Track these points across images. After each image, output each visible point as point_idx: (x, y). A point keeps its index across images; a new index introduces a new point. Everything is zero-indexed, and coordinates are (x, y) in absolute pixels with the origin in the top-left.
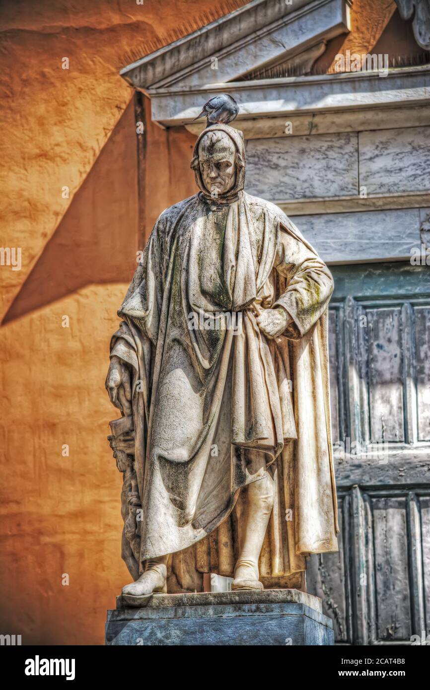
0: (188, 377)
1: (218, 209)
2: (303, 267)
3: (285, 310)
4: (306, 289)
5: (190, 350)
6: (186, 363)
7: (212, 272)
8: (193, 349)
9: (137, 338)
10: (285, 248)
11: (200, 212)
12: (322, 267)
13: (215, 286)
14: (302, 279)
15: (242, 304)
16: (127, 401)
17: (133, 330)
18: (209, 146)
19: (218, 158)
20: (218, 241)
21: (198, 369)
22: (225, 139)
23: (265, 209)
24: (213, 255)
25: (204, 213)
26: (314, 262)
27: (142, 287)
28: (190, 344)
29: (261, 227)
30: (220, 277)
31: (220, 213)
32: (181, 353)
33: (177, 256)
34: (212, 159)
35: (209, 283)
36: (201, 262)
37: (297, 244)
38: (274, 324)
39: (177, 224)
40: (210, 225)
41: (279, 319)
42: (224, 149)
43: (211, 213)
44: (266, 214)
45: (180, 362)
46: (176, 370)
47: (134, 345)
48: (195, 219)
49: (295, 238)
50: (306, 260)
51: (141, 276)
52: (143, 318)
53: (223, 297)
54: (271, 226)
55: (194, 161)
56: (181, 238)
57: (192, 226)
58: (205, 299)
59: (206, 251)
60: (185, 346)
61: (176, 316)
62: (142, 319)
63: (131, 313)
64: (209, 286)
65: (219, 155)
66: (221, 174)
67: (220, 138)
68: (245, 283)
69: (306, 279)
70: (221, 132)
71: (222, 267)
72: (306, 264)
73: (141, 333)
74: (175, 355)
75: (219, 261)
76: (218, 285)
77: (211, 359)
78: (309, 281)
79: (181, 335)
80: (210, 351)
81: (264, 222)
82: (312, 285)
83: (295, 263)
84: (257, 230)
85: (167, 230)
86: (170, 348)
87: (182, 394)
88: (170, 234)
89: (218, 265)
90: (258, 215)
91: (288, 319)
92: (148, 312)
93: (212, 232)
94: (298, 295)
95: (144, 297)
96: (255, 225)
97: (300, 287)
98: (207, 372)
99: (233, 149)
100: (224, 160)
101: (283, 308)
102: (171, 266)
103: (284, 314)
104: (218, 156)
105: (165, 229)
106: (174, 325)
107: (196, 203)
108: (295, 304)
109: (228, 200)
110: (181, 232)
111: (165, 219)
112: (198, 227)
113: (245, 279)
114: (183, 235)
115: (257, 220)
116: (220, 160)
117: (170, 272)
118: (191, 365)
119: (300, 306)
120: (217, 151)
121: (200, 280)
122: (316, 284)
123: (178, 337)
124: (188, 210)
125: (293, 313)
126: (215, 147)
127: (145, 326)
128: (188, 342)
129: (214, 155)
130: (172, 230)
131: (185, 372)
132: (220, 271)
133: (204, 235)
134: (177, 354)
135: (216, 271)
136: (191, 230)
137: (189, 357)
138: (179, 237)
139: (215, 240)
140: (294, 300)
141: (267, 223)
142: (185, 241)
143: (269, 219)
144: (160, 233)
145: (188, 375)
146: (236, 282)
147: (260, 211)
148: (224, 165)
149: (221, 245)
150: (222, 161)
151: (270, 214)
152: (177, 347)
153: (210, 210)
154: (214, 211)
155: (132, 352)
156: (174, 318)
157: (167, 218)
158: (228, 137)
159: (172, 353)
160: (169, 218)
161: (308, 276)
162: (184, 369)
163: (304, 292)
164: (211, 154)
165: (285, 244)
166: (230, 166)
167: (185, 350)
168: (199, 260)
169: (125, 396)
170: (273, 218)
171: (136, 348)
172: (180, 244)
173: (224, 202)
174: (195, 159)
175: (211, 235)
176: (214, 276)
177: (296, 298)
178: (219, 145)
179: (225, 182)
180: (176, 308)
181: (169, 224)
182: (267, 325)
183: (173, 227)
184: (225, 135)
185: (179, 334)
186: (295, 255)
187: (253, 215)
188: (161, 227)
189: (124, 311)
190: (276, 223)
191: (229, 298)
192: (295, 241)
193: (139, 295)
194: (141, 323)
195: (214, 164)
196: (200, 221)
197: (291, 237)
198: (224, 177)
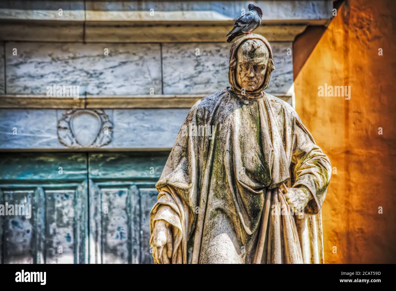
0: (232, 241)
1: (249, 103)
2: (311, 154)
3: (308, 189)
4: (319, 173)
5: (235, 219)
6: (230, 229)
7: (253, 154)
8: (238, 217)
9: (180, 205)
10: (298, 139)
11: (235, 104)
12: (325, 156)
13: (257, 167)
14: (313, 165)
15: (279, 182)
16: (168, 258)
17: (177, 200)
18: (251, 51)
19: (258, 61)
20: (255, 129)
21: (241, 234)
22: (262, 46)
23: (283, 106)
24: (253, 141)
25: (239, 106)
26: (318, 151)
27: (184, 163)
28: (235, 213)
29: (282, 120)
30: (260, 159)
31: (252, 107)
32: (225, 220)
33: (218, 139)
34: (253, 62)
35: (251, 164)
36: (242, 145)
37: (305, 136)
38: (300, 200)
39: (215, 114)
40: (246, 116)
41: (303, 197)
42: (262, 55)
43: (244, 106)
44: (285, 109)
45: (224, 228)
46: (223, 234)
47: (178, 211)
48: (232, 110)
49: (304, 131)
50: (313, 150)
51: (181, 155)
52: (187, 189)
53: (264, 176)
54: (290, 120)
55: (233, 62)
56: (221, 125)
57: (231, 116)
58: (247, 177)
59: (246, 137)
60: (229, 215)
61: (218, 189)
62: (185, 190)
63: (177, 185)
64: (252, 166)
65: (259, 59)
66: (257, 74)
67: (259, 45)
68: (280, 165)
69: (317, 165)
70: (260, 40)
71: (262, 151)
72: (313, 153)
73: (184, 201)
74: (220, 222)
75: (258, 146)
76: (260, 166)
77: (252, 227)
78: (320, 167)
79: (225, 205)
80: (250, 220)
81: (284, 116)
82: (323, 170)
83: (306, 151)
84: (279, 122)
85: (206, 117)
86: (213, 216)
87: (229, 255)
88: (210, 121)
89: (258, 149)
90: (279, 110)
91: (310, 197)
92: (191, 185)
93: (248, 121)
94: (315, 178)
95: (187, 172)
96: (278, 118)
97: (315, 171)
98: (249, 237)
99: (268, 55)
100: (262, 63)
101: (306, 187)
102: (212, 147)
103: (308, 192)
104: (257, 60)
105: (203, 116)
106: (217, 197)
107: (227, 97)
108: (314, 185)
109: (255, 96)
110: (220, 120)
111: (203, 109)
112: (237, 117)
113: (280, 162)
114: (222, 123)
115: (279, 114)
116: (259, 63)
117: (211, 152)
118: (234, 231)
119: (317, 186)
120: (257, 56)
121: (243, 161)
122: (325, 170)
123: (222, 207)
124: (222, 102)
125: (314, 192)
126: (255, 52)
127: (188, 196)
128: (233, 211)
129: (254, 59)
130: (211, 118)
131: (229, 236)
132: (260, 154)
133: (243, 124)
134: (221, 221)
135: (257, 154)
136: (231, 119)
137: (232, 224)
138: (218, 125)
139: (253, 128)
140: (313, 182)
141: (286, 117)
142: (226, 128)
143: (287, 114)
144: (199, 120)
145: (232, 239)
146: (274, 164)
147: (280, 107)
148: (260, 67)
149: (258, 133)
150: (259, 64)
151: (288, 110)
152: (220, 215)
153: (244, 104)
154: (247, 105)
155: (177, 217)
156: (216, 190)
157: (204, 108)
158: (264, 45)
159: (216, 220)
160: (207, 108)
161: (318, 162)
162: (229, 234)
163: (318, 175)
164: (252, 58)
165: (298, 135)
166: (264, 69)
167: (228, 218)
168: (241, 144)
169: (167, 255)
170: (290, 113)
171: (180, 213)
172: (220, 130)
173: (253, 97)
174: (234, 61)
175: (249, 124)
176: (255, 158)
177: (314, 180)
178: (259, 51)
179: (259, 81)
180: (219, 183)
181: (207, 113)
182: (295, 201)
183: (211, 115)
184: (262, 43)
185: (222, 204)
186: (304, 144)
187: (275, 109)
188: (200, 115)
189: (170, 183)
190: (292, 118)
191: (269, 177)
192: (304, 133)
193: (181, 170)
194: (185, 194)
195: (253, 66)
196: (237, 111)
197: (301, 130)
198: (258, 77)
